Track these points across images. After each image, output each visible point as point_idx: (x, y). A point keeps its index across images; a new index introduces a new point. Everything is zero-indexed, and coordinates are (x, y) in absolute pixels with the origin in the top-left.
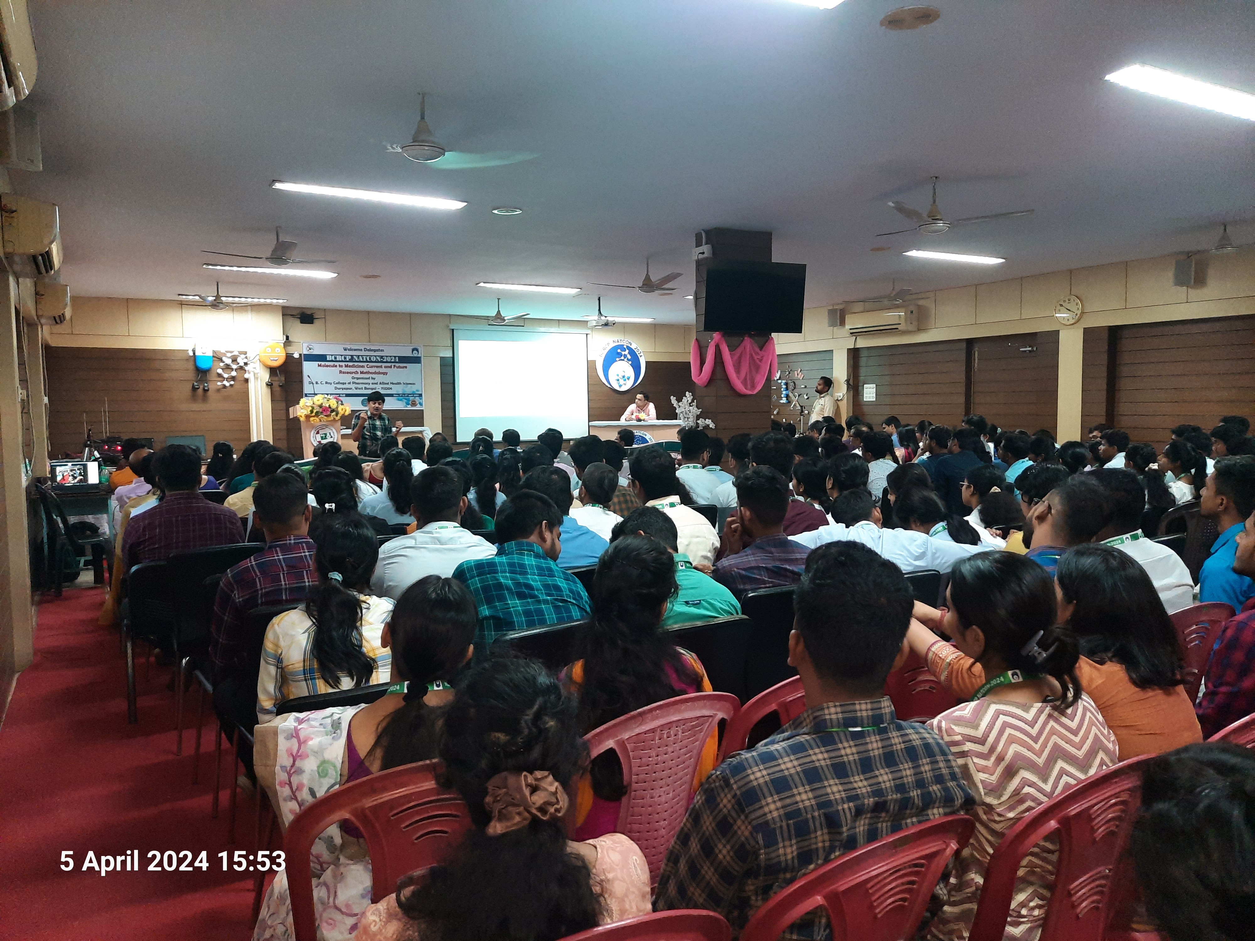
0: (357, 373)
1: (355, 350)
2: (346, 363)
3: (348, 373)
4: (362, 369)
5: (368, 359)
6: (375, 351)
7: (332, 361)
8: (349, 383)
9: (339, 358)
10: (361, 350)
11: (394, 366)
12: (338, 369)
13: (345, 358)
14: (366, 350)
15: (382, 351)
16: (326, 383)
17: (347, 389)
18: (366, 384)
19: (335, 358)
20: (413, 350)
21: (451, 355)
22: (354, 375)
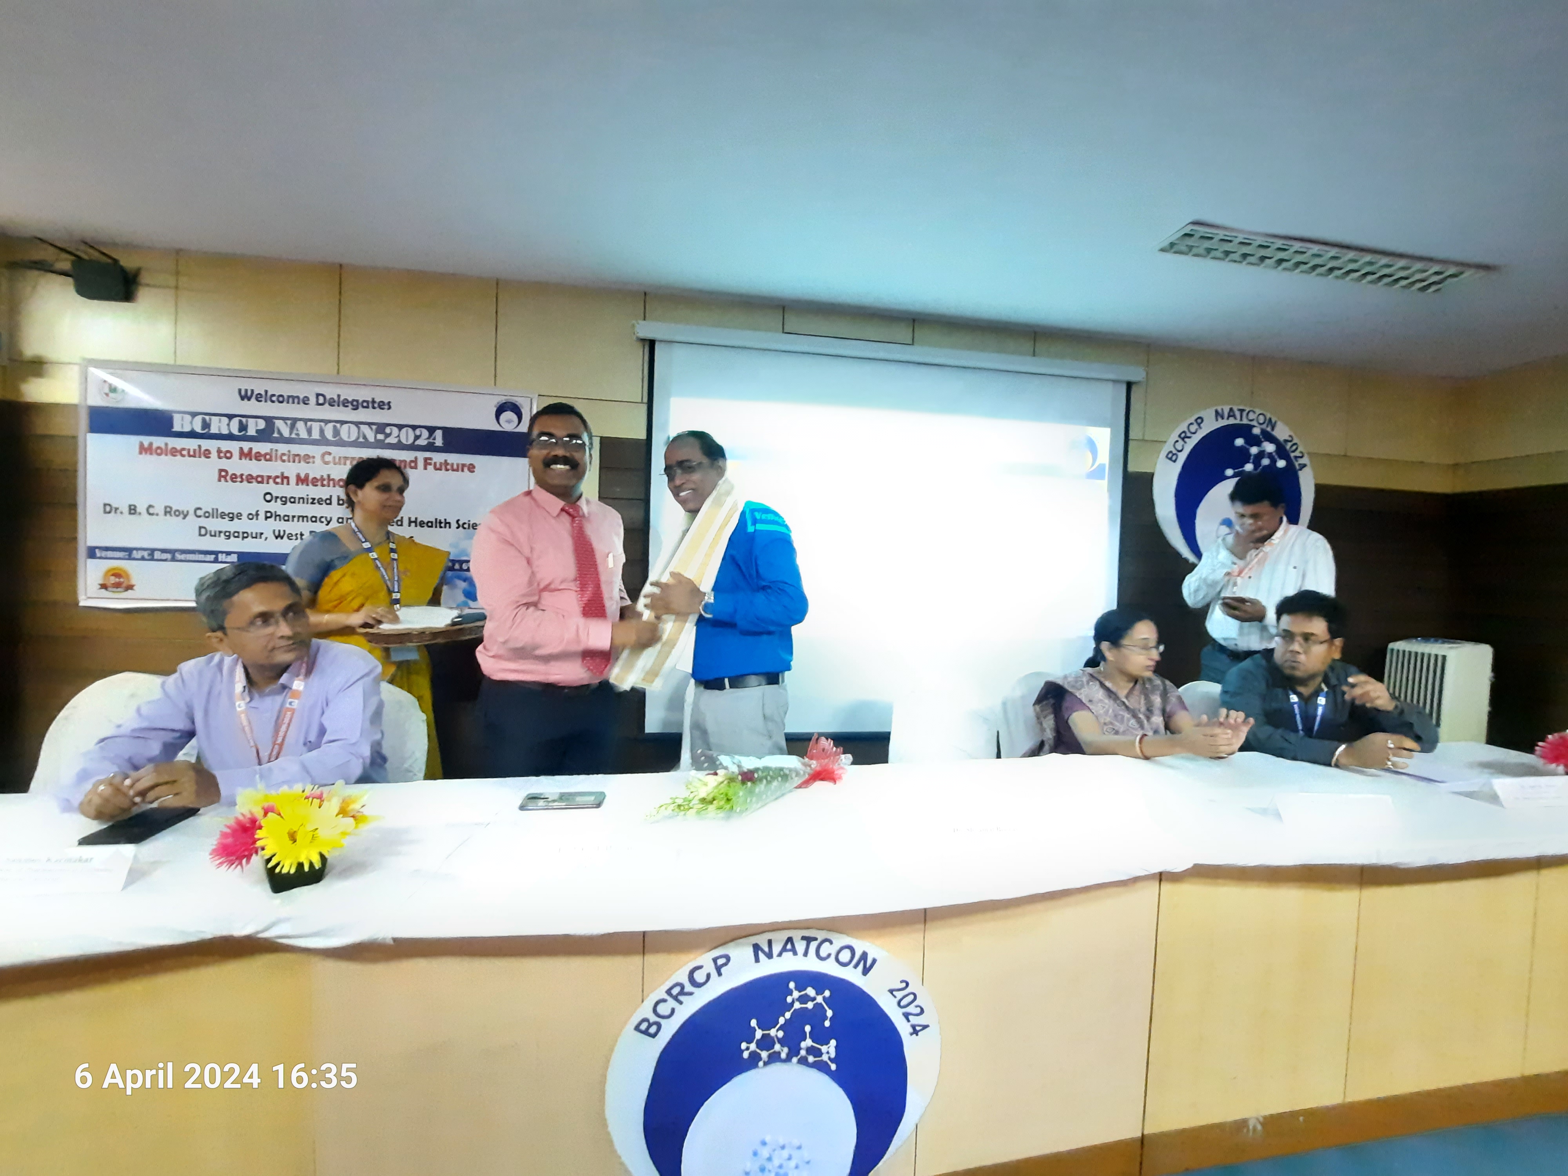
0: (285, 478)
1: (281, 399)
2: (246, 446)
3: (250, 479)
4: (303, 469)
5: (329, 434)
6: (356, 405)
7: (192, 435)
8: (252, 517)
9: (218, 426)
10: (305, 401)
11: (427, 462)
12: (215, 463)
13: (243, 427)
14: (322, 400)
15: (383, 405)
16: (168, 511)
17: (245, 535)
18: (314, 519)
19: (206, 425)
20: (500, 410)
21: (643, 436)
22: (271, 487)
